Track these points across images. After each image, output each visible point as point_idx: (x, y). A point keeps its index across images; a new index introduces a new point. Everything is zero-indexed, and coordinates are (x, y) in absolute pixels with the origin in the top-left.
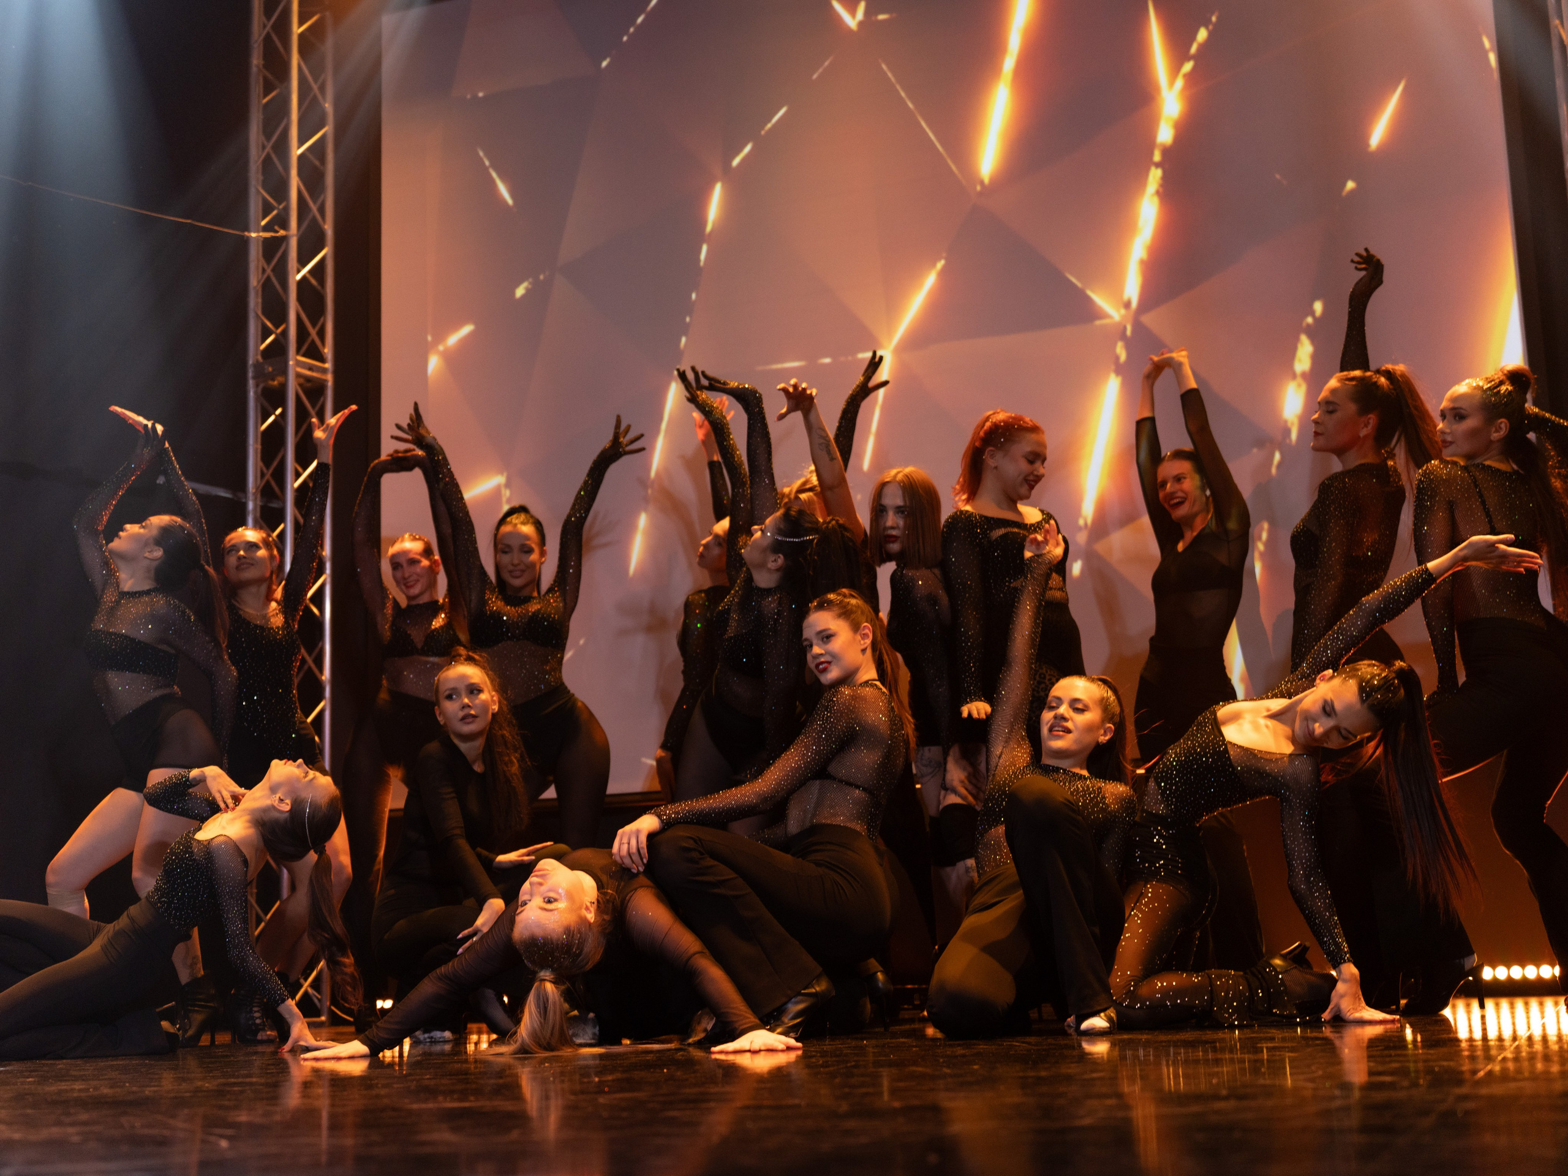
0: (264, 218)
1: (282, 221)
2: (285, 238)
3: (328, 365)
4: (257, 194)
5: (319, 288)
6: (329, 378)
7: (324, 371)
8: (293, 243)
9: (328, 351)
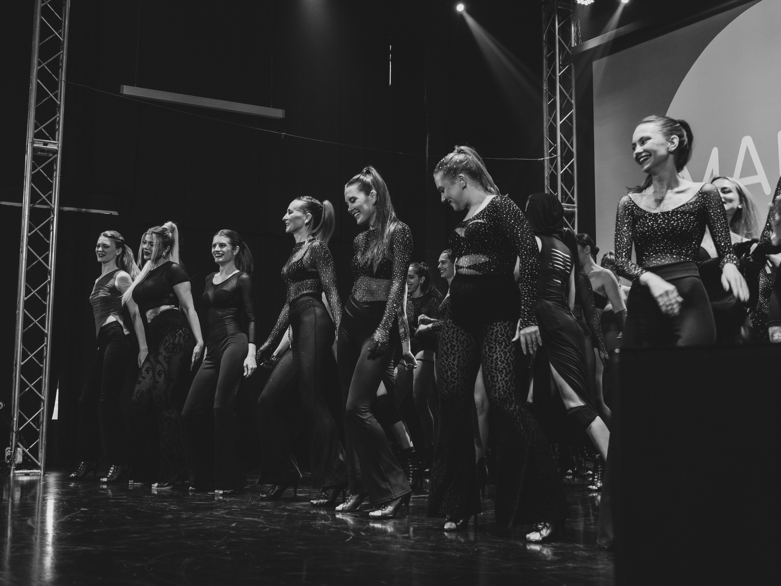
0: (549, 150)
1: (555, 151)
2: (556, 158)
3: (575, 205)
4: (547, 140)
5: (572, 174)
6: (576, 210)
7: (574, 207)
8: (559, 159)
9: (575, 199)
